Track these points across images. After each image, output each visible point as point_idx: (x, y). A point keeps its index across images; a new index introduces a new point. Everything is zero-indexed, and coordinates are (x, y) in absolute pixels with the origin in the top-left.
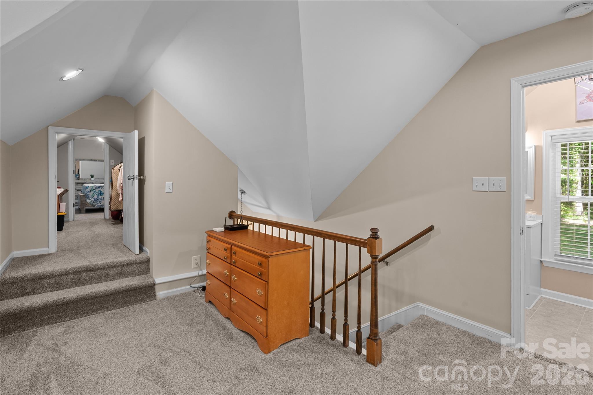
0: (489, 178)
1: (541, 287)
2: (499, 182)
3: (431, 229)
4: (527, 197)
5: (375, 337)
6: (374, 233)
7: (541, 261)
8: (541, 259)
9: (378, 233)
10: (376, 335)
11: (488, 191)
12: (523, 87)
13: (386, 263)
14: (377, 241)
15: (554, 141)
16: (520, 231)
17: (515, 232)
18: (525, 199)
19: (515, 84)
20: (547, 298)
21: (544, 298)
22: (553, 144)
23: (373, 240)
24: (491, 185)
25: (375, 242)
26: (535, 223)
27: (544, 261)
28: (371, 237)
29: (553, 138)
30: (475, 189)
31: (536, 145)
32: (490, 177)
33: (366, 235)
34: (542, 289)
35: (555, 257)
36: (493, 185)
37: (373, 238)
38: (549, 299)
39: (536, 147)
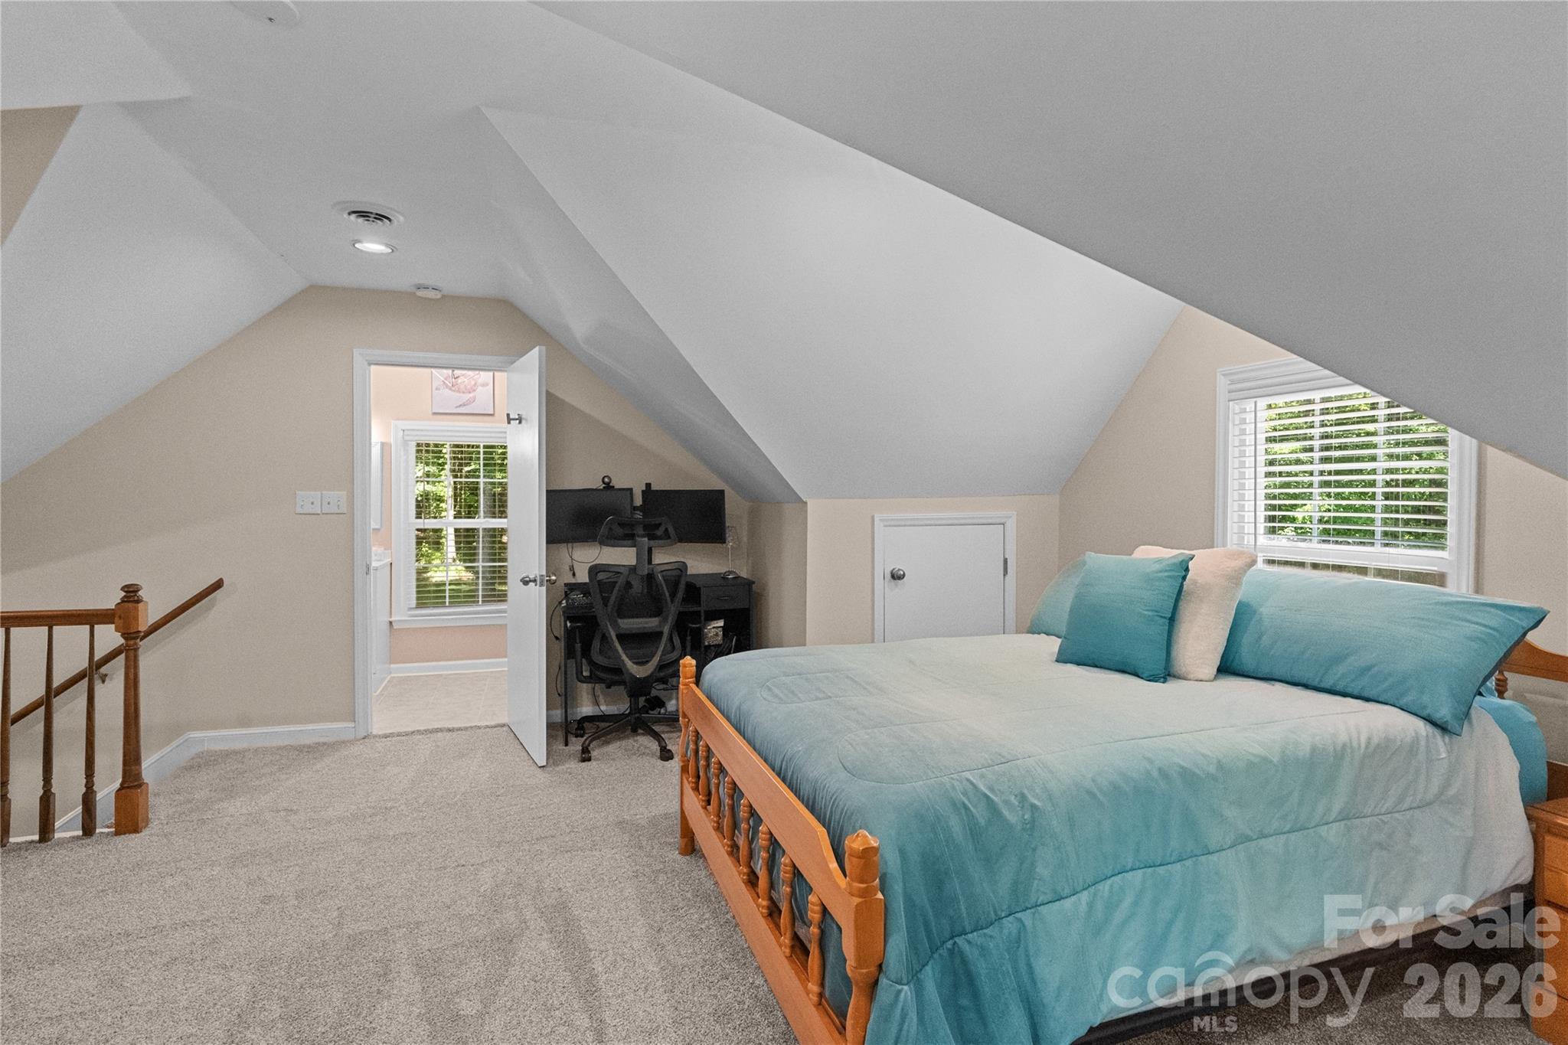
0: (322, 494)
1: (390, 663)
2: (336, 497)
3: (218, 585)
4: (374, 525)
5: (136, 780)
6: (131, 594)
7: (391, 623)
8: (391, 620)
9: (140, 593)
10: (138, 776)
11: (319, 512)
12: (370, 364)
13: (101, 677)
14: (141, 605)
15: (407, 438)
16: (365, 570)
17: (359, 572)
18: (372, 527)
19: (359, 360)
20: (398, 677)
21: (394, 677)
22: (405, 443)
23: (130, 605)
24: (325, 503)
25: (137, 609)
26: (381, 563)
27: (395, 621)
28: (123, 601)
29: (406, 432)
30: (299, 510)
31: (383, 441)
32: (324, 492)
33: (110, 600)
34: (392, 666)
35: (410, 613)
36: (329, 503)
37: (126, 602)
38: (402, 677)
39: (383, 444)
